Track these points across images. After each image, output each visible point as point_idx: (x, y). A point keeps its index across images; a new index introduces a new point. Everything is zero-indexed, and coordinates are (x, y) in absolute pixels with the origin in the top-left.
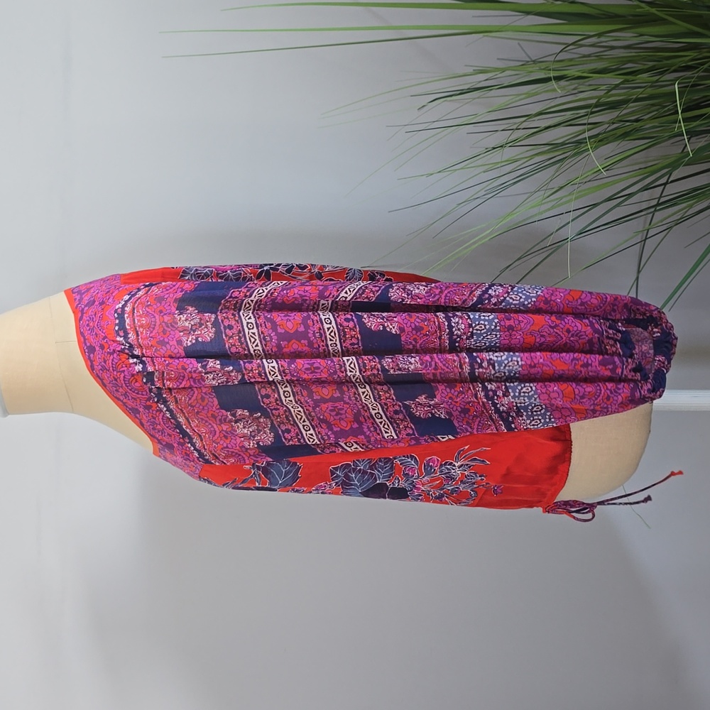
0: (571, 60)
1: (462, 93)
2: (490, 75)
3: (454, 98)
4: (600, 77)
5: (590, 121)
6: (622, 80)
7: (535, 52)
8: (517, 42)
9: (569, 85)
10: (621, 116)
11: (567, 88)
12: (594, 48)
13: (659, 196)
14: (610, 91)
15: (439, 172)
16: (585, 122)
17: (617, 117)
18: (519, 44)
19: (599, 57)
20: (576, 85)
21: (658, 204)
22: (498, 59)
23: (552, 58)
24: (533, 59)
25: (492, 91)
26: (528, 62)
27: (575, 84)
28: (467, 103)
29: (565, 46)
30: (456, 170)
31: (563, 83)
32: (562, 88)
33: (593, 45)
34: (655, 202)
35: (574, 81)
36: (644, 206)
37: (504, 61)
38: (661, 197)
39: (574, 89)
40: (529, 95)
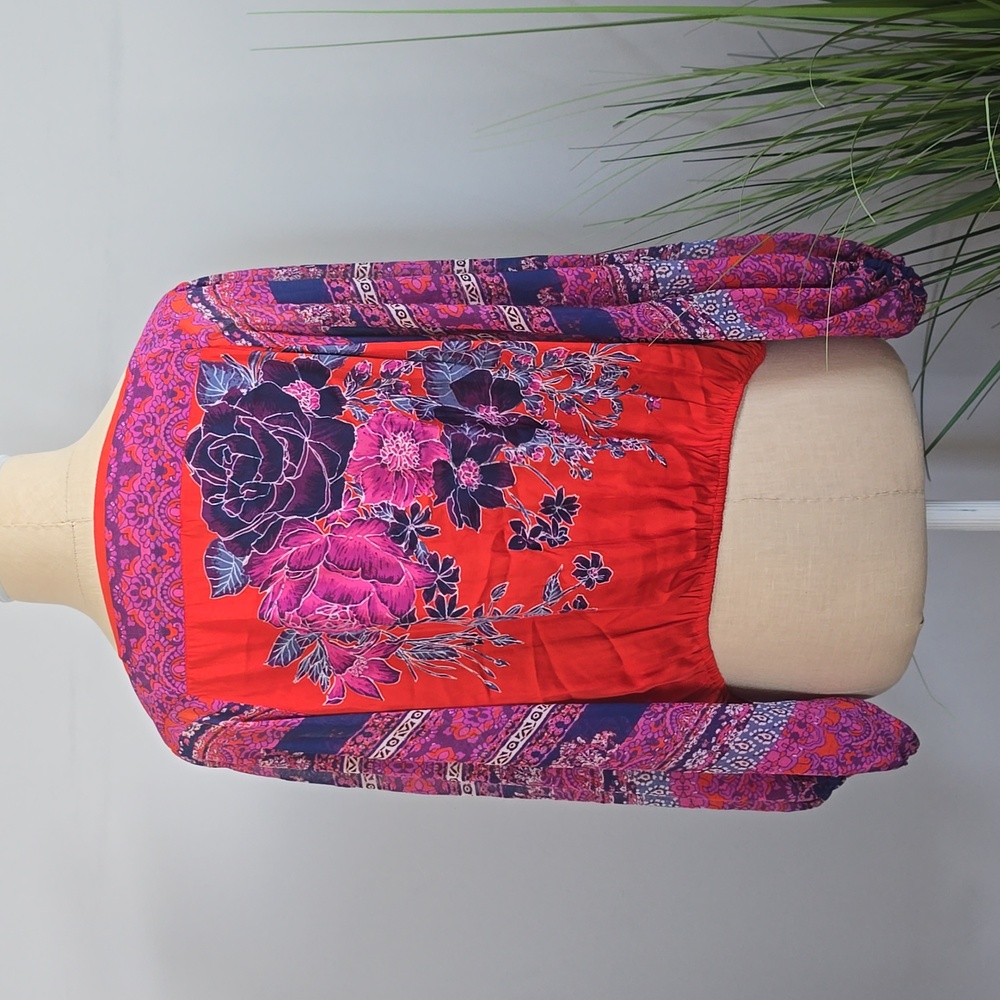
0: (838, 57)
1: (680, 103)
2: (718, 78)
3: (667, 110)
4: (875, 83)
5: (857, 146)
6: (905, 87)
7: (783, 44)
8: (757, 29)
9: (829, 94)
10: (907, 138)
11: (828, 97)
12: (869, 41)
13: (955, 255)
14: (886, 103)
15: (644, 216)
16: (850, 147)
17: (902, 139)
18: (759, 33)
19: (874, 53)
20: (843, 94)
21: (955, 265)
22: (729, 55)
23: (812, 53)
24: (780, 56)
25: (724, 101)
26: (774, 59)
27: (839, 91)
28: (689, 117)
29: (832, 37)
30: (666, 213)
31: (823, 90)
32: (822, 98)
33: (868, 36)
34: (950, 263)
35: (837, 88)
36: (936, 267)
37: (737, 58)
38: (958, 255)
39: (840, 99)
40: (775, 107)
